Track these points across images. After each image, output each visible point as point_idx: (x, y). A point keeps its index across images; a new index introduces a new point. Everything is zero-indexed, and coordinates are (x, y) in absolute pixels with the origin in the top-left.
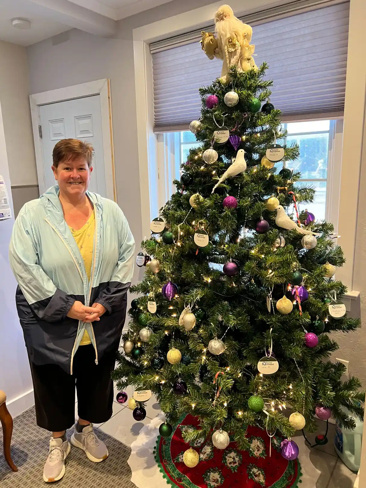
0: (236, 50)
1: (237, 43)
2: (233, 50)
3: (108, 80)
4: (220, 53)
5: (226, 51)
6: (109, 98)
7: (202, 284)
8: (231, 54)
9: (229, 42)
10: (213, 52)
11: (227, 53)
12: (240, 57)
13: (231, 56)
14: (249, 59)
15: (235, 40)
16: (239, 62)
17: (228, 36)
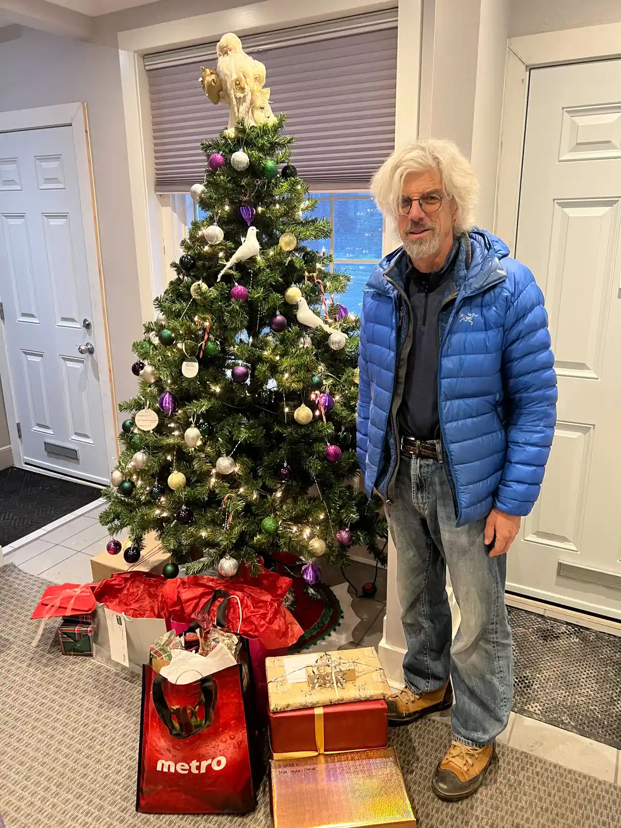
0: (244, 96)
1: (246, 86)
2: (242, 95)
3: (84, 105)
4: (226, 97)
5: (233, 96)
6: (86, 132)
7: (208, 394)
8: (240, 101)
9: (236, 84)
10: (217, 96)
11: (234, 98)
12: (251, 104)
13: (240, 102)
14: (262, 108)
15: (243, 82)
16: (250, 110)
17: (235, 77)
